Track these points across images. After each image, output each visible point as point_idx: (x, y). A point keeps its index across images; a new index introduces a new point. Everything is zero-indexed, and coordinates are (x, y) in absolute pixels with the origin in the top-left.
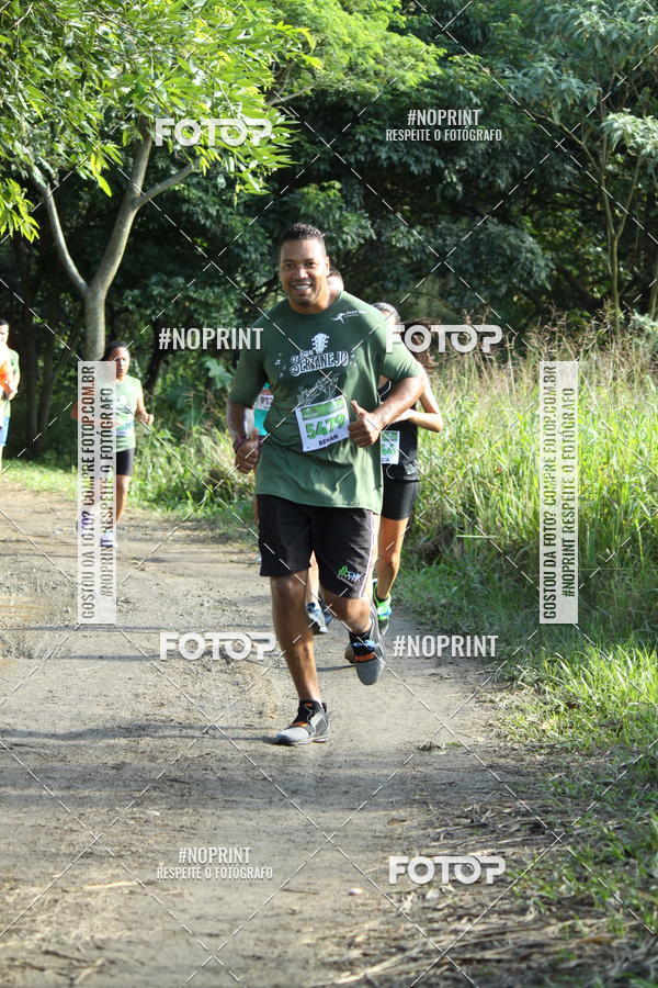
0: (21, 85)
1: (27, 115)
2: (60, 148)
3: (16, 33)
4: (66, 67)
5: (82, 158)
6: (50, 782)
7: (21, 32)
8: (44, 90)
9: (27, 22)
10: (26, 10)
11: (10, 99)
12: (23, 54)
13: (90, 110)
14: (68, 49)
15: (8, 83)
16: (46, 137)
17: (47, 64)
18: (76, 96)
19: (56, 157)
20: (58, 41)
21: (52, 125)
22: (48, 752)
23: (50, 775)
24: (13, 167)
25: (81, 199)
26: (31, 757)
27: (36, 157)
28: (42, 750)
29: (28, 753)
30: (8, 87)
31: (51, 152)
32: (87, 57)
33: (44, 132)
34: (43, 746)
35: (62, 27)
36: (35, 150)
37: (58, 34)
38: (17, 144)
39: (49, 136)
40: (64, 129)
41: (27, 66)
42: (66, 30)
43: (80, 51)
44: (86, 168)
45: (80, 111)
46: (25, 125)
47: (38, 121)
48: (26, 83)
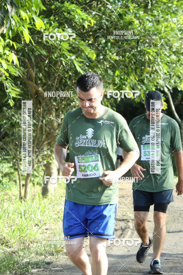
0: (160, 63)
1: (162, 72)
2: (172, 81)
3: (158, 48)
4: (174, 57)
5: (179, 84)
6: (177, 270)
7: (160, 48)
8: (167, 64)
9: (162, 45)
10: (161, 41)
11: (157, 67)
12: (161, 55)
13: (181, 70)
14: (174, 52)
15: (156, 63)
16: (168, 78)
17: (168, 57)
18: (176, 65)
19: (171, 84)
20: (171, 50)
21: (170, 75)
22: (176, 261)
23: (177, 268)
24: (159, 87)
25: (178, 96)
26: (171, 263)
27: (165, 84)
28: (174, 261)
29: (170, 262)
30: (156, 64)
31: (170, 82)
32: (180, 54)
33: (167, 77)
34: (174, 260)
35: (172, 46)
36: (165, 82)
37: (171, 47)
38: (160, 80)
39: (169, 78)
40: (173, 76)
41: (162, 58)
42: (173, 47)
43: (178, 53)
44: (180, 87)
45: (178, 70)
46: (162, 75)
47: (166, 74)
48: (162, 62)
